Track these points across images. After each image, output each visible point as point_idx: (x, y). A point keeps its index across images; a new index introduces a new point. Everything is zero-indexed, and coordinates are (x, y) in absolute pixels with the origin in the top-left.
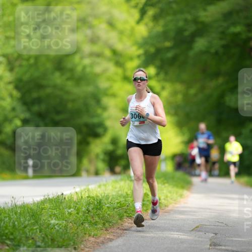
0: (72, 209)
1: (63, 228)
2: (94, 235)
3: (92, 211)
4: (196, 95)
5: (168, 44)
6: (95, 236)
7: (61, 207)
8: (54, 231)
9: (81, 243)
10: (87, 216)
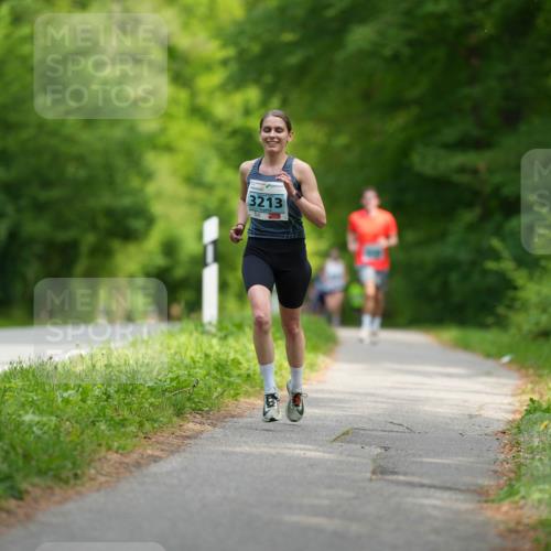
0: (70, 392)
1: (51, 432)
2: (118, 448)
3: (116, 396)
4: (347, 148)
5: (288, 37)
6: (120, 451)
7: (47, 387)
8: (31, 438)
9: (89, 464)
10: (104, 408)
